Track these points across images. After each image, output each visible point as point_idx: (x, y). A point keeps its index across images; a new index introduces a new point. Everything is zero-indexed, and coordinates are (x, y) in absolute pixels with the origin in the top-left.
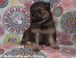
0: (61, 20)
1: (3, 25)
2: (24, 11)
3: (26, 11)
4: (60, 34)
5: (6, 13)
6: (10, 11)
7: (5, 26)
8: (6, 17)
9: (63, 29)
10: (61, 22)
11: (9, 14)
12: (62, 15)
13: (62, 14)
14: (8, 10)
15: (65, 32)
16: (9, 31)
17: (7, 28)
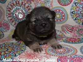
0: (71, 9)
1: (8, 20)
2: (24, 4)
3: (26, 2)
4: (73, 29)
5: (8, 8)
6: (11, 5)
7: (10, 21)
8: (8, 12)
9: (77, 22)
10: (72, 13)
11: (10, 9)
12: (72, 3)
13: (73, 1)
14: (9, 4)
15: (81, 26)
16: (13, 26)
17: (11, 23)
